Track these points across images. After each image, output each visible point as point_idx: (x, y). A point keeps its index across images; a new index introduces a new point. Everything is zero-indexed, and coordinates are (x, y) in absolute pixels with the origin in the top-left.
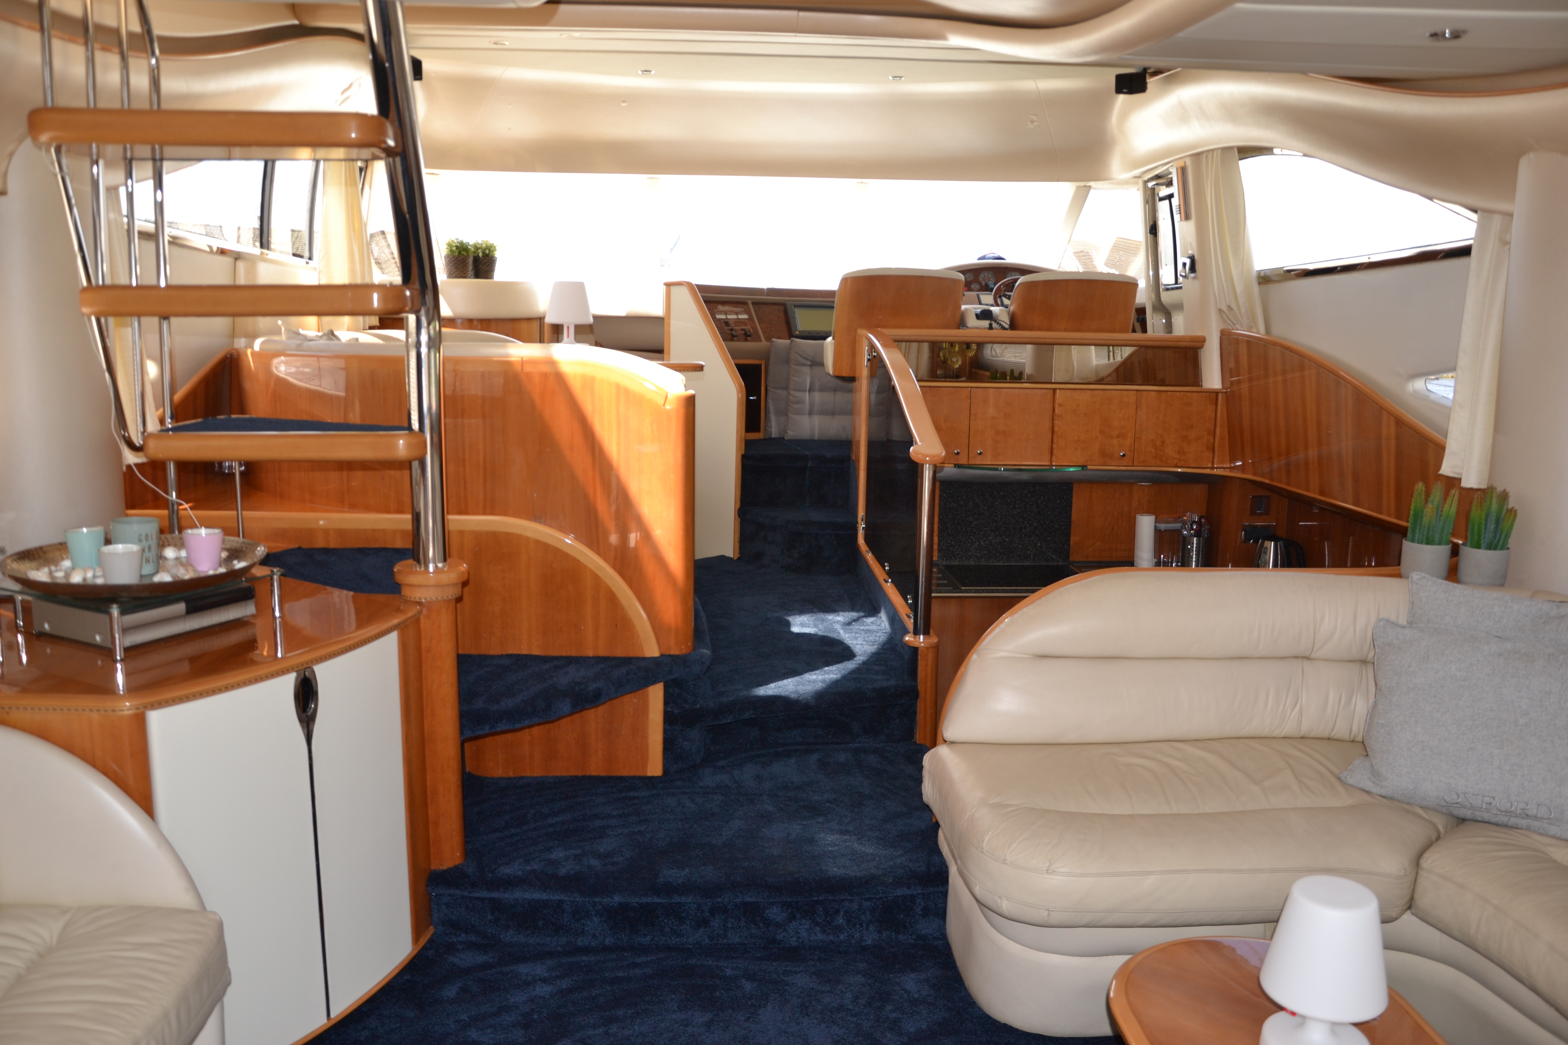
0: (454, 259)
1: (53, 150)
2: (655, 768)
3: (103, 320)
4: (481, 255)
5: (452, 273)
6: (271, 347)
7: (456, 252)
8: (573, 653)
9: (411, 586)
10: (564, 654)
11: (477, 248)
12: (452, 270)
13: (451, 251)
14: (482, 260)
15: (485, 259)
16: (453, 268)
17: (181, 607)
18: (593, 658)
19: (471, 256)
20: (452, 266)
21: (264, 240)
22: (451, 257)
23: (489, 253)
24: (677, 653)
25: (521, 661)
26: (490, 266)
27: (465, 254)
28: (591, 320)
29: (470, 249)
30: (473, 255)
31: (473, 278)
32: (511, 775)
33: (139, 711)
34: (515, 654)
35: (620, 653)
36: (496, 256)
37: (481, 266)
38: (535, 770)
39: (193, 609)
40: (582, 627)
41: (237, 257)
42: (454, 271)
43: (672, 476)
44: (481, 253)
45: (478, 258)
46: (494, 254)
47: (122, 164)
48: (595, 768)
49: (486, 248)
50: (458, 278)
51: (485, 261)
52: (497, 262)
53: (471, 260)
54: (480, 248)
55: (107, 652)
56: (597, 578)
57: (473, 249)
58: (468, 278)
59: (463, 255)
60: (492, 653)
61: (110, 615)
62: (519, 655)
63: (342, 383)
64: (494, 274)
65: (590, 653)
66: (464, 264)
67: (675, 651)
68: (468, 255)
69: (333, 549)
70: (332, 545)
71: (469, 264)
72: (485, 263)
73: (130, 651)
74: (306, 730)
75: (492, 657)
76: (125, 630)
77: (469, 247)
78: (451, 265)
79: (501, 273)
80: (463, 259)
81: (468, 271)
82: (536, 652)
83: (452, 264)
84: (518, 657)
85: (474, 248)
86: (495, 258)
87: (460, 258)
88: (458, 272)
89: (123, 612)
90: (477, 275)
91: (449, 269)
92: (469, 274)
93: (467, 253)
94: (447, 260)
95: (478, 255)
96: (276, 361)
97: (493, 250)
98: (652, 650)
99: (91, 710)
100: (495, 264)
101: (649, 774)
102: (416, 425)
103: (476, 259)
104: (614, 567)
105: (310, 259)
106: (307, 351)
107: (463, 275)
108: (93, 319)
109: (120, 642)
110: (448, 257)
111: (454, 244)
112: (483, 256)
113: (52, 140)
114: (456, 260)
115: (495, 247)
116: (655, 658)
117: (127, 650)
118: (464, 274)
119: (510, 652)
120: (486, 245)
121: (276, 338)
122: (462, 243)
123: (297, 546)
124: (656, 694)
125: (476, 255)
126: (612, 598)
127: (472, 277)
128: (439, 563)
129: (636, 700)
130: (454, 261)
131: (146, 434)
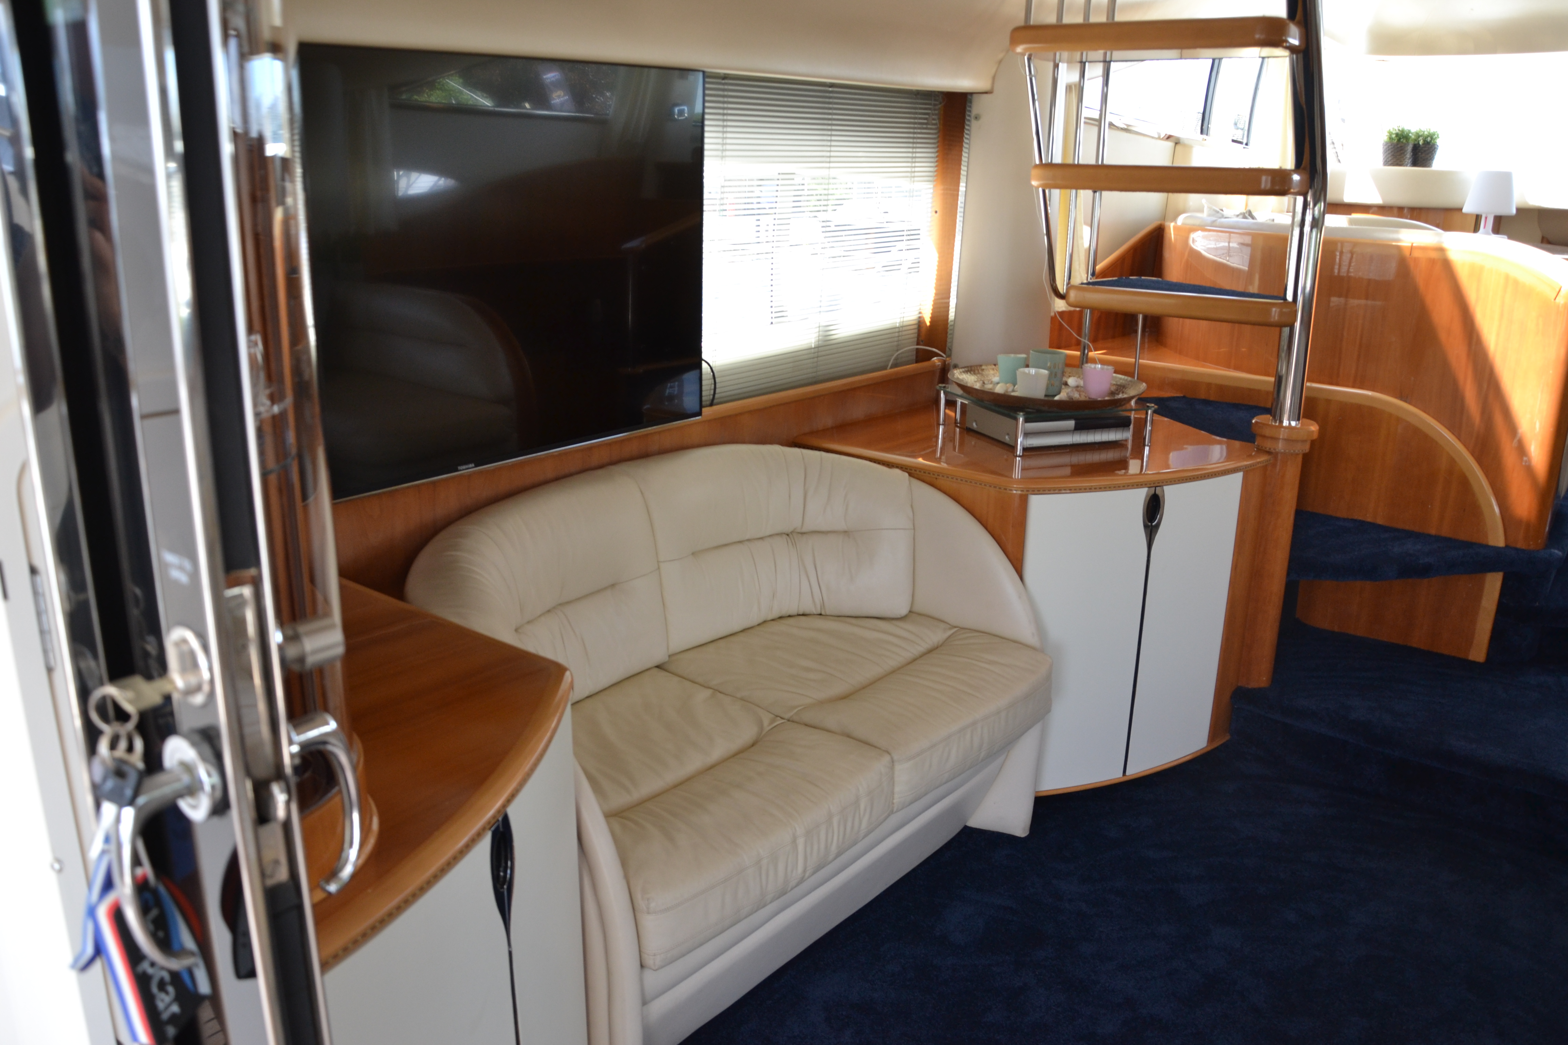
0: (1392, 146)
1: (1026, 58)
2: (1478, 653)
3: (1047, 191)
4: (1421, 143)
5: (1388, 160)
6: (1190, 222)
7: (1395, 140)
8: (1416, 529)
9: (1264, 437)
10: (1407, 528)
11: (1418, 136)
12: (1389, 157)
13: (1390, 138)
14: (1423, 147)
15: (1425, 147)
16: (1390, 155)
17: (1071, 423)
18: (1435, 536)
19: (1410, 144)
20: (1389, 154)
21: (1205, 127)
22: (1390, 144)
23: (1431, 141)
24: (1524, 547)
25: (1362, 526)
26: (1430, 155)
27: (1404, 141)
28: (1514, 211)
29: (1411, 137)
30: (1413, 143)
31: (1410, 166)
32: (1336, 629)
33: (1023, 493)
34: (1360, 520)
35: (1463, 536)
36: (1438, 144)
37: (1420, 154)
38: (1360, 629)
39: (1080, 427)
40: (1430, 506)
41: (1177, 142)
42: (1390, 158)
43: (1551, 372)
44: (1422, 141)
45: (1418, 145)
46: (1436, 142)
47: (1078, 66)
48: (1418, 639)
49: (1428, 136)
50: (1394, 165)
51: (1426, 149)
52: (1438, 150)
53: (1410, 148)
54: (1421, 136)
55: (1012, 448)
56: (1452, 462)
57: (1413, 137)
58: (1404, 166)
59: (1402, 142)
60: (1339, 515)
61: (1016, 419)
62: (1363, 522)
63: (1247, 258)
64: (1432, 163)
65: (1433, 532)
66: (1401, 152)
67: (1521, 545)
68: (1408, 142)
69: (1212, 401)
70: (1212, 399)
71: (1408, 152)
72: (1425, 151)
73: (1028, 451)
74: (1148, 539)
75: (1338, 519)
76: (1027, 435)
77: (1410, 135)
78: (1388, 152)
79: (1439, 162)
80: (1401, 147)
81: (1404, 159)
82: (1380, 521)
83: (1390, 152)
84: (1362, 523)
85: (1415, 136)
86: (1436, 146)
87: (1399, 146)
88: (1395, 160)
89: (1027, 420)
90: (1415, 163)
91: (1386, 157)
92: (1405, 162)
93: (1406, 141)
94: (1385, 147)
95: (1419, 143)
96: (1193, 236)
97: (1436, 138)
98: (1497, 539)
99: (990, 486)
100: (1435, 152)
101: (1471, 658)
102: (1290, 297)
103: (1416, 148)
104: (1473, 454)
105: (1247, 144)
106: (1219, 227)
107: (1399, 163)
108: (1040, 190)
109: (1021, 442)
110: (1386, 145)
111: (1394, 132)
112: (1423, 144)
113: (1026, 50)
114: (1394, 147)
115: (1438, 135)
116: (1500, 548)
117: (1025, 450)
118: (1401, 161)
119: (1356, 517)
120: (1429, 133)
121: (1199, 215)
122: (1403, 131)
123: (1182, 395)
124: (1493, 583)
125: (1416, 142)
126: (1465, 484)
127: (1408, 165)
128: (1293, 420)
129: (1471, 585)
130: (1391, 148)
131: (1069, 285)
